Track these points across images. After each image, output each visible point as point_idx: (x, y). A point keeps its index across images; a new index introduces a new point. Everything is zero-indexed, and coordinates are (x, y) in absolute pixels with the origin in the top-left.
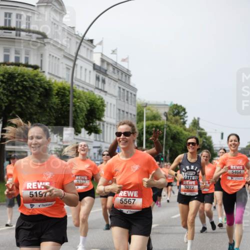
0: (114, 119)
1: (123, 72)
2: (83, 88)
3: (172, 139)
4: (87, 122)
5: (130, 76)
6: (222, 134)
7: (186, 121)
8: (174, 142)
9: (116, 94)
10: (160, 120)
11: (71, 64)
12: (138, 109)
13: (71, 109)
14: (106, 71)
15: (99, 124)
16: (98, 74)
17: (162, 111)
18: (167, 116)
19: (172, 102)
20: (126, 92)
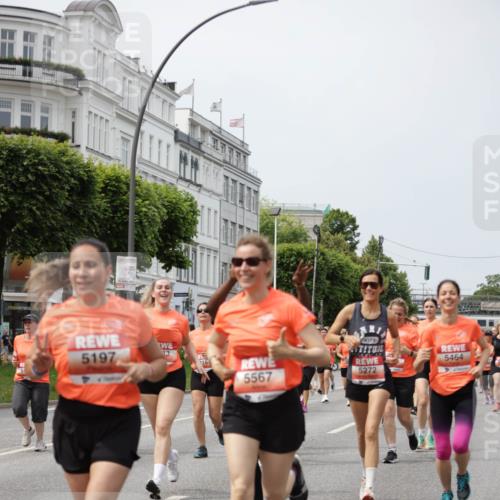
0: (215, 238)
1: (233, 147)
2: (155, 177)
3: (328, 277)
4: (162, 245)
5: (246, 154)
6: (428, 269)
7: (357, 243)
8: (332, 284)
9: (220, 190)
10: (306, 241)
11: (132, 131)
12: (262, 219)
13: (131, 218)
14: (200, 144)
15: (187, 250)
16: (184, 151)
17: (309, 224)
18: (318, 234)
19: (329, 206)
20: (238, 186)
